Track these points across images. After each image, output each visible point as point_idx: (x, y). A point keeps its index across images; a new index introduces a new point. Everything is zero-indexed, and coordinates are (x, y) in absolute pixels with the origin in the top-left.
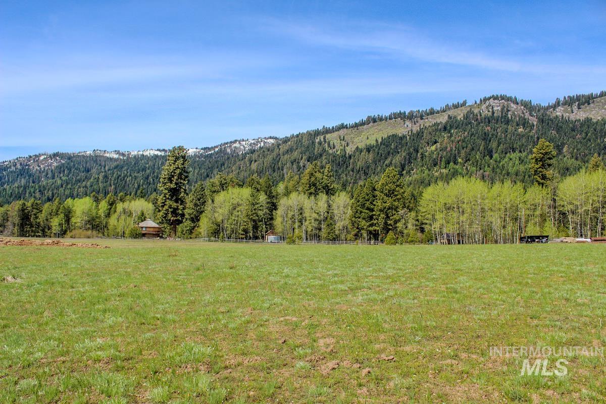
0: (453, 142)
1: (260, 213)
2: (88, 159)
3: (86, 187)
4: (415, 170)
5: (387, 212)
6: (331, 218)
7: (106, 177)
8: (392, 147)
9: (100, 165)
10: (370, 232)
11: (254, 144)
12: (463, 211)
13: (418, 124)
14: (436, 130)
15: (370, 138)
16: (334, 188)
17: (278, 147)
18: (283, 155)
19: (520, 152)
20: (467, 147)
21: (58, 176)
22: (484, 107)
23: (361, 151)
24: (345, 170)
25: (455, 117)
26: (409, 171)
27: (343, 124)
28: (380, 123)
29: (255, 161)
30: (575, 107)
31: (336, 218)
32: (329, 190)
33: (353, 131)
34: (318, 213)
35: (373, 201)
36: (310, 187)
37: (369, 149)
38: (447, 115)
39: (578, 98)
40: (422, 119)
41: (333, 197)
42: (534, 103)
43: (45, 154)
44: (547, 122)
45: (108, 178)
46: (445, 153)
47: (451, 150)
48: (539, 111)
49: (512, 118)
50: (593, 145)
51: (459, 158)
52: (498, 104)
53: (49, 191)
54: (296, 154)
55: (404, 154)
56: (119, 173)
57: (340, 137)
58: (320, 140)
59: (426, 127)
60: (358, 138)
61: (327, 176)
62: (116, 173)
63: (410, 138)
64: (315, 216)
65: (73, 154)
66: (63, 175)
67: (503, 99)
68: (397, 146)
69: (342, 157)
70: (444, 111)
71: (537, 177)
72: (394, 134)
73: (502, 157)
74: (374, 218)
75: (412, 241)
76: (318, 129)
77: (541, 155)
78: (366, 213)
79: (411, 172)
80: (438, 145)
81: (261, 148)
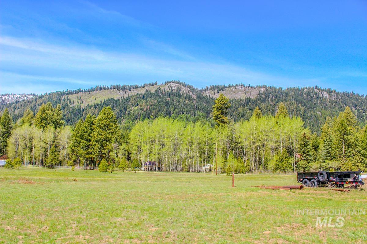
0: (148, 105)
4: (124, 121)
6: (56, 146)
8: (111, 106)
11: (19, 97)
13: (127, 93)
14: (138, 98)
15: (97, 99)
16: (62, 123)
17: (36, 100)
18: (39, 106)
20: (156, 109)
22: (167, 86)
23: (91, 107)
24: (79, 118)
25: (150, 91)
26: (120, 121)
27: (80, 90)
28: (104, 91)
29: (18, 108)
30: (216, 92)
31: (61, 147)
32: (58, 124)
33: (87, 94)
35: (91, 133)
36: (42, 121)
37: (96, 106)
38: (145, 90)
39: (218, 87)
40: (130, 90)
41: (59, 130)
42: (195, 87)
44: (201, 98)
46: (143, 112)
47: (147, 110)
48: (197, 92)
49: (182, 94)
51: (151, 115)
52: (175, 86)
55: (118, 111)
57: (78, 98)
58: (65, 98)
59: (132, 96)
60: (89, 99)
61: (57, 114)
63: (122, 102)
67: (178, 83)
68: (114, 105)
69: (78, 110)
70: (143, 87)
71: (217, 121)
72: (112, 98)
73: (176, 116)
74: (91, 147)
75: (122, 167)
76: (64, 91)
77: (221, 105)
78: (84, 143)
79: (122, 122)
80: (139, 106)
81: (24, 100)
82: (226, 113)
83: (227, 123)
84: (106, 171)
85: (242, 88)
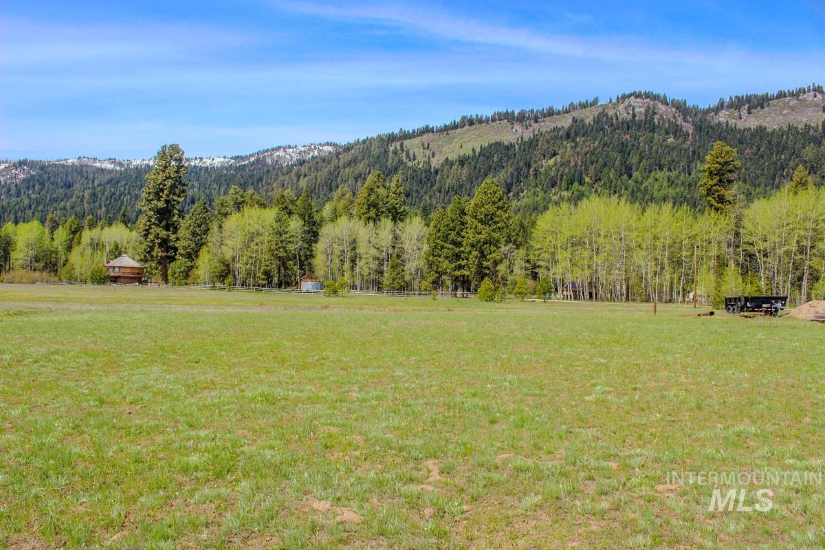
0: (578, 154)
1: (291, 247)
2: (70, 170)
3: (65, 208)
4: (525, 191)
5: (482, 248)
6: (398, 256)
7: (94, 195)
8: (495, 159)
9: (87, 178)
10: (456, 279)
11: (305, 152)
12: (598, 249)
13: (531, 129)
14: (556, 137)
15: (464, 146)
16: (404, 211)
17: (337, 156)
18: (344, 168)
19: (670, 170)
20: (597, 162)
21: (25, 193)
22: (621, 107)
23: (452, 164)
24: (429, 190)
25: (582, 120)
26: (518, 193)
27: (427, 127)
28: (479, 126)
29: (305, 176)
30: (744, 111)
31: (405, 256)
32: (397, 213)
33: (442, 136)
34: (378, 249)
35: (462, 230)
36: (369, 208)
37: (462, 162)
38: (571, 118)
39: (749, 99)
40: (536, 122)
41: (401, 225)
42: (690, 104)
43: (7, 162)
44: (706, 130)
45: (97, 197)
46: (567, 170)
47: (576, 165)
48: (696, 115)
49: (659, 123)
50: (767, 164)
51: (586, 177)
52: (641, 105)
53: (10, 213)
54: (361, 167)
55: (511, 170)
56: (113, 190)
57: (423, 145)
58: (396, 148)
59: (542, 133)
60: (447, 146)
61: (395, 193)
62: (109, 189)
63: (520, 148)
64: (374, 252)
65: (49, 162)
66: (33, 192)
67: (648, 98)
68: (501, 158)
69: (425, 172)
70: (567, 112)
71: (710, 198)
72: (498, 142)
73: (645, 176)
74: (462, 257)
75: (519, 293)
76: (393, 132)
77: (717, 165)
78: (449, 249)
79: (520, 194)
80: (558, 157)
81: (313, 158)
82: (730, 182)
83: (730, 203)
84: (491, 299)
85: (815, 96)
